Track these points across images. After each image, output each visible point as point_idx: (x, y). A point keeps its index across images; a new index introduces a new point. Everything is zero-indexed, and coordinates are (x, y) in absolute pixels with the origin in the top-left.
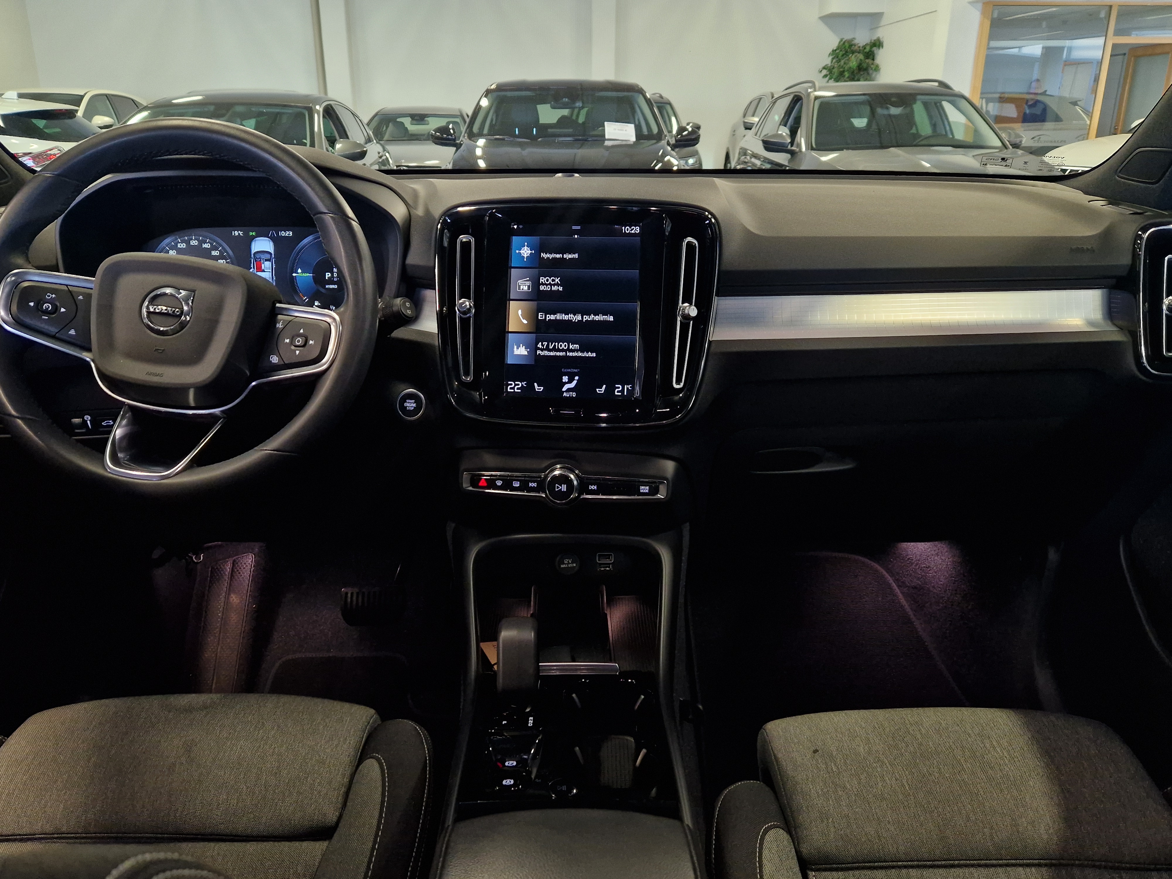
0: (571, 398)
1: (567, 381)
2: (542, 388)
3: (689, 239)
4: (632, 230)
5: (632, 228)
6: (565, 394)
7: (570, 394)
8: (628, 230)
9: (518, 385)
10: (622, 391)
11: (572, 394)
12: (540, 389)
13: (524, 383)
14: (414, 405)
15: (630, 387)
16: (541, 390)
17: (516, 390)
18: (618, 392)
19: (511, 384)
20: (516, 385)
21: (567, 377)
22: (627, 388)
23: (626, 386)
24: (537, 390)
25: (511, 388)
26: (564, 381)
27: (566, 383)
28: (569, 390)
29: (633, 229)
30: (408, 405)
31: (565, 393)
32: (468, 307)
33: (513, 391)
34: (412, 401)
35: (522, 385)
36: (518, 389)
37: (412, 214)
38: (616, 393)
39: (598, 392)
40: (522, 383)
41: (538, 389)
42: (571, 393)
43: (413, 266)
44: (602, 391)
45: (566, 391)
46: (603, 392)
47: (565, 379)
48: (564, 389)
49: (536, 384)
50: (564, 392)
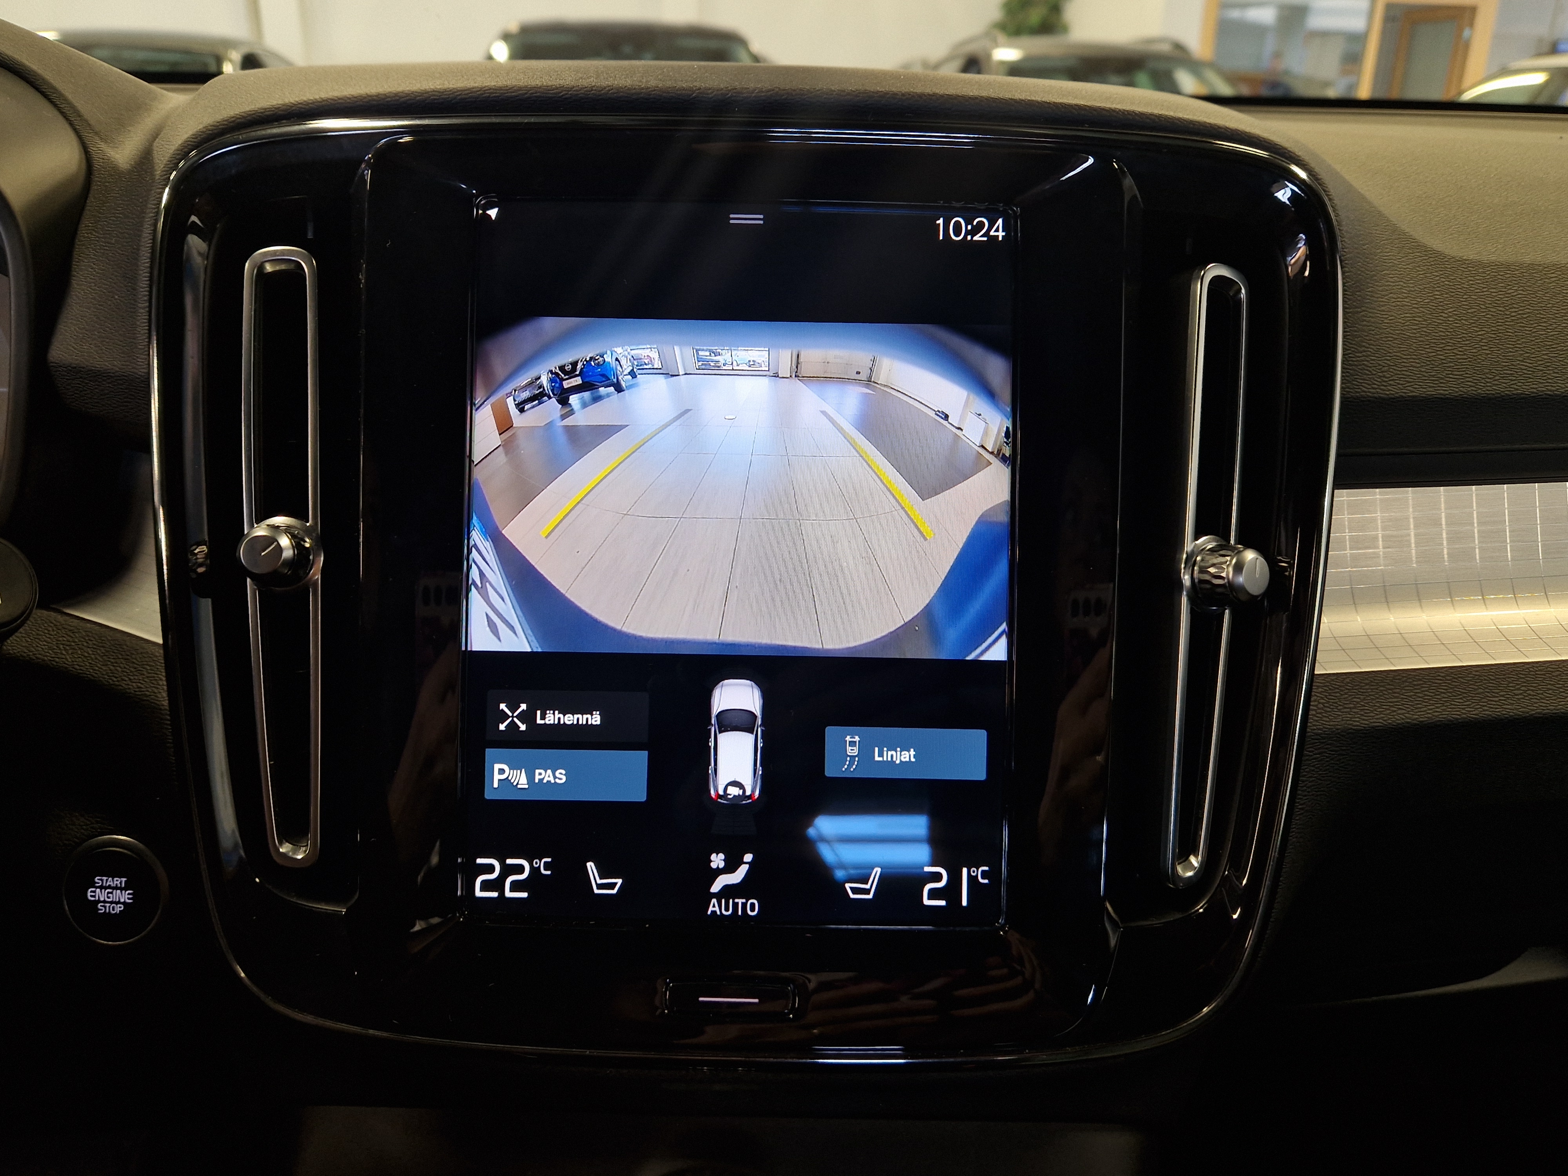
0: (739, 920)
1: (722, 865)
2: (619, 881)
3: (1215, 270)
4: (974, 232)
5: (975, 223)
6: (714, 907)
7: (735, 905)
8: (957, 232)
9: (520, 869)
10: (951, 892)
11: (744, 905)
12: (612, 886)
13: (541, 864)
14: (125, 896)
15: (984, 875)
16: (614, 891)
17: (508, 894)
18: (933, 894)
19: (490, 869)
20: (507, 870)
21: (721, 856)
22: (972, 880)
23: (965, 871)
24: (596, 891)
25: (486, 886)
26: (714, 865)
27: (719, 872)
28: (728, 892)
29: (981, 225)
30: (101, 895)
31: (714, 901)
32: (288, 553)
33: (495, 894)
34: (117, 881)
35: (535, 871)
36: (515, 886)
37: (96, 166)
38: (927, 902)
39: (852, 896)
40: (536, 863)
41: (600, 887)
42: (740, 901)
43: (76, 371)
44: (867, 891)
45: (719, 896)
46: (870, 896)
47: (717, 860)
48: (716, 888)
49: (590, 865)
50: (715, 895)
